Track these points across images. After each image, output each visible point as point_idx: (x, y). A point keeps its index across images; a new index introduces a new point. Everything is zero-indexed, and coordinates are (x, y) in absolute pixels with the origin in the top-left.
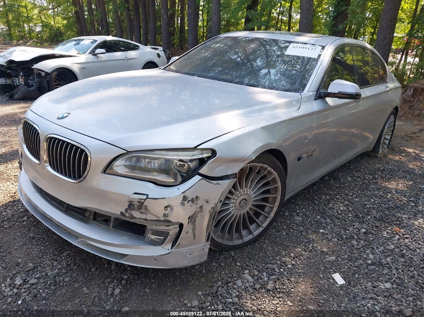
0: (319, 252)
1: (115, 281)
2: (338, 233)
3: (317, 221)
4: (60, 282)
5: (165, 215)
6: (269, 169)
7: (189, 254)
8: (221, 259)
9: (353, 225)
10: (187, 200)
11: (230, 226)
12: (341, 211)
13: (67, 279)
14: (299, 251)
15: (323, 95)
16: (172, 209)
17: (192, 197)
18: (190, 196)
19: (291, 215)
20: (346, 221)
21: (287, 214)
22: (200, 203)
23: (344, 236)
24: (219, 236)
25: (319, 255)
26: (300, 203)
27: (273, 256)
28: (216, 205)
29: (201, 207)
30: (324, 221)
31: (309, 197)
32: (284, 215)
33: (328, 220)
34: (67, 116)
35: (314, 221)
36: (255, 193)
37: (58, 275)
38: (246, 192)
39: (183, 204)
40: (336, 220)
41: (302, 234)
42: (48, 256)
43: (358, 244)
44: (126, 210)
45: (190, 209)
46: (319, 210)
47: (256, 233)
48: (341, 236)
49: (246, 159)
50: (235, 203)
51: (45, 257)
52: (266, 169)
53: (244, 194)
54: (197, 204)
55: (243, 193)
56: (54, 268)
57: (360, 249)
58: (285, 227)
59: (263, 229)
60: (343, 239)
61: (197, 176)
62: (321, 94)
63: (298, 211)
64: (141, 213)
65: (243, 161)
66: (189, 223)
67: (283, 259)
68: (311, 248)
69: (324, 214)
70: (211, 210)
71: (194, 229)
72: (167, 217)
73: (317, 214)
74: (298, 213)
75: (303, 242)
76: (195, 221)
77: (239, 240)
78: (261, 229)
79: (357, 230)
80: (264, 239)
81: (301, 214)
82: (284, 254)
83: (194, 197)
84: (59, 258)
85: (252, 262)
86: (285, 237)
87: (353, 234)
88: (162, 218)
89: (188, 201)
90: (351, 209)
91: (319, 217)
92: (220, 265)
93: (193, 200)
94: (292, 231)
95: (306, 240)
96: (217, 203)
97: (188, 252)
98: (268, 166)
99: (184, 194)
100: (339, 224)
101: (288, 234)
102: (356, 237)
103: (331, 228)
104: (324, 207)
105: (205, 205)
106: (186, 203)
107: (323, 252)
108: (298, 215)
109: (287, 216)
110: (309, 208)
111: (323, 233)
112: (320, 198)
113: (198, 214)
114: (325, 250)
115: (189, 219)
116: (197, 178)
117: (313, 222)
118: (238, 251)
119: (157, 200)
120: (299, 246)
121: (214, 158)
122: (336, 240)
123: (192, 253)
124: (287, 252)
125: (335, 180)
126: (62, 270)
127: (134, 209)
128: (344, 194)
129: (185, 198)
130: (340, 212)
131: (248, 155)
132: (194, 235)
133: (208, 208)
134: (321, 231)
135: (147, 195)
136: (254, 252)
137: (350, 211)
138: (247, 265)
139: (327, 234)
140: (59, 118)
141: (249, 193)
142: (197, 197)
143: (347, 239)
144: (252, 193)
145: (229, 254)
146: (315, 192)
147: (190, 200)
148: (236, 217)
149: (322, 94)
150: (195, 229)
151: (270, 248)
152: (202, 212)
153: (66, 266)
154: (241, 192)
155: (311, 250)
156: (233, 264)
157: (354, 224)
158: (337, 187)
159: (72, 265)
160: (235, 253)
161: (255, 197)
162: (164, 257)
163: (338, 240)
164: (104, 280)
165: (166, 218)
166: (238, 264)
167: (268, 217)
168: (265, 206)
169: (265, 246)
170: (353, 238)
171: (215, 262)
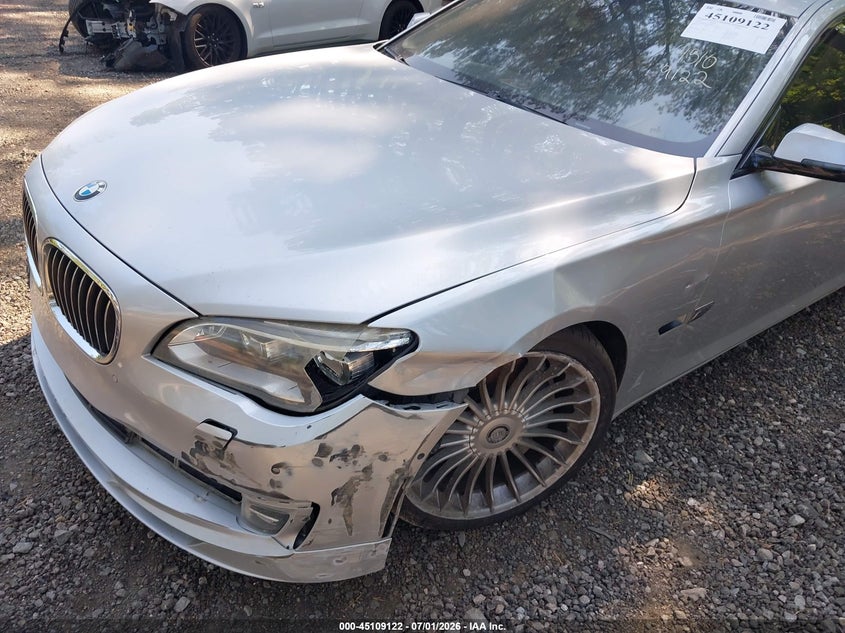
0: (671, 566)
1: (185, 577)
2: (731, 514)
3: (687, 471)
4: (75, 556)
5: (272, 483)
6: (572, 363)
7: (338, 561)
8: (432, 552)
9: (777, 497)
10: (328, 454)
11: (462, 479)
12: (756, 448)
13: (90, 552)
14: (621, 555)
15: (760, 164)
16: (290, 474)
17: (343, 448)
18: (338, 443)
19: (629, 444)
20: (762, 482)
21: (619, 440)
22: (362, 462)
23: (745, 528)
24: (433, 502)
25: (668, 574)
26: (661, 410)
27: (554, 562)
28: (408, 464)
29: (367, 470)
30: (703, 474)
31: (687, 395)
32: (612, 441)
33: (716, 475)
34: (97, 193)
35: (681, 469)
36: (532, 421)
37: (75, 537)
38: (514, 413)
39: (317, 463)
40: (738, 476)
41: (640, 505)
42: (70, 484)
43: (775, 557)
44: (193, 452)
45: (336, 474)
46: (701, 439)
47: (527, 496)
48: (738, 525)
49: (499, 356)
50: (477, 435)
51: (64, 484)
52: (564, 364)
53: (508, 415)
54: (355, 463)
55: (506, 412)
56: (72, 519)
57: (775, 573)
58: (605, 479)
59: (544, 489)
60: (739, 532)
61: (361, 396)
62: (755, 161)
63: (649, 436)
64: (223, 466)
65: (493, 360)
66: (333, 503)
67: (576, 575)
68: (652, 552)
69: (708, 453)
70: (392, 477)
71: (348, 515)
72: (279, 487)
73: (692, 451)
74: (647, 440)
75: (638, 529)
76: (350, 498)
77: (482, 510)
78: (540, 489)
79: (783, 513)
80: (546, 508)
81: (653, 446)
82: (583, 558)
83: (349, 449)
84: (91, 492)
85: (501, 571)
86: (598, 508)
87: (770, 525)
88: (269, 489)
89: (333, 457)
90: (782, 445)
91: (694, 460)
92: (425, 568)
93: (344, 455)
94: (619, 492)
95: (645, 526)
96: (411, 461)
97: (333, 557)
98: (568, 359)
99: (321, 441)
100: (741, 486)
101: (606, 500)
102: (774, 533)
103: (718, 497)
104: (716, 432)
105: (377, 464)
106: (326, 460)
107: (681, 566)
108: (645, 446)
109: (619, 447)
110: (678, 429)
111: (693, 508)
112: (712, 403)
113: (358, 484)
114: (687, 562)
115: (334, 494)
116: (361, 401)
117: (677, 473)
118: (475, 534)
119: (255, 448)
120: (624, 541)
121: (412, 354)
122: (722, 535)
123: (345, 558)
124: (591, 554)
125: (762, 353)
126: (86, 525)
127: (207, 453)
128: (776, 399)
129: (323, 451)
130: (752, 451)
131: (505, 349)
132: (349, 526)
133: (384, 472)
134: (692, 502)
135: (234, 432)
136: (513, 542)
137: (779, 453)
138: (487, 578)
139: (703, 514)
140: (79, 197)
141: (520, 416)
142: (356, 448)
143: (751, 536)
144: (527, 418)
145: (452, 541)
146: (703, 382)
147: (338, 455)
148: (479, 461)
149: (757, 159)
150: (350, 515)
151: (554, 536)
152: (369, 479)
153: (97, 517)
154: (503, 410)
155: (652, 557)
156: (456, 570)
157: (779, 493)
158: (762, 373)
159: (111, 515)
160: (469, 540)
161: (529, 430)
162: (277, 561)
163: (726, 535)
164: (163, 567)
165: (277, 490)
166: (467, 572)
167: (558, 466)
168: (556, 441)
169: (543, 527)
170: (767, 535)
171: (417, 558)
